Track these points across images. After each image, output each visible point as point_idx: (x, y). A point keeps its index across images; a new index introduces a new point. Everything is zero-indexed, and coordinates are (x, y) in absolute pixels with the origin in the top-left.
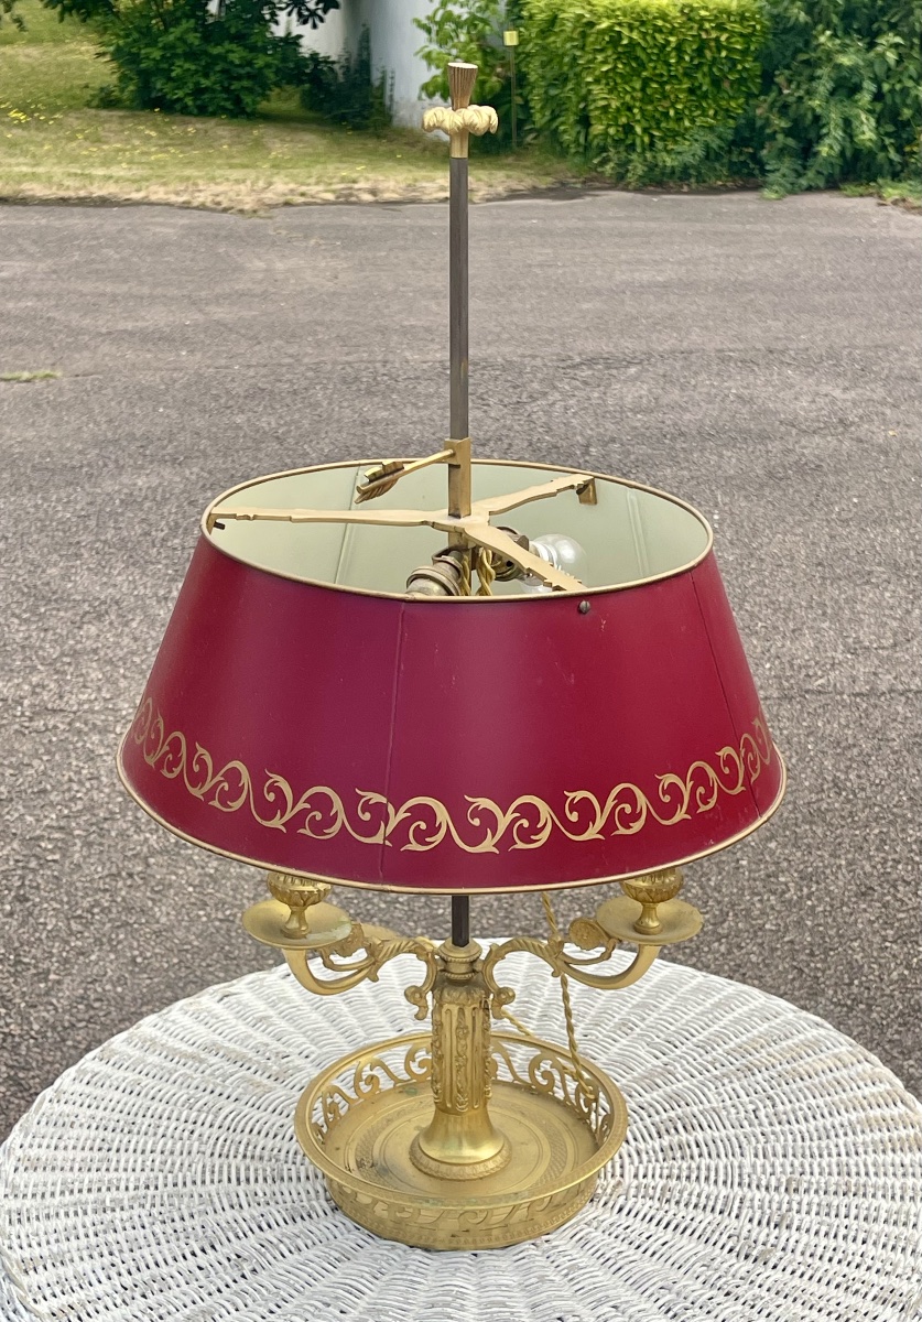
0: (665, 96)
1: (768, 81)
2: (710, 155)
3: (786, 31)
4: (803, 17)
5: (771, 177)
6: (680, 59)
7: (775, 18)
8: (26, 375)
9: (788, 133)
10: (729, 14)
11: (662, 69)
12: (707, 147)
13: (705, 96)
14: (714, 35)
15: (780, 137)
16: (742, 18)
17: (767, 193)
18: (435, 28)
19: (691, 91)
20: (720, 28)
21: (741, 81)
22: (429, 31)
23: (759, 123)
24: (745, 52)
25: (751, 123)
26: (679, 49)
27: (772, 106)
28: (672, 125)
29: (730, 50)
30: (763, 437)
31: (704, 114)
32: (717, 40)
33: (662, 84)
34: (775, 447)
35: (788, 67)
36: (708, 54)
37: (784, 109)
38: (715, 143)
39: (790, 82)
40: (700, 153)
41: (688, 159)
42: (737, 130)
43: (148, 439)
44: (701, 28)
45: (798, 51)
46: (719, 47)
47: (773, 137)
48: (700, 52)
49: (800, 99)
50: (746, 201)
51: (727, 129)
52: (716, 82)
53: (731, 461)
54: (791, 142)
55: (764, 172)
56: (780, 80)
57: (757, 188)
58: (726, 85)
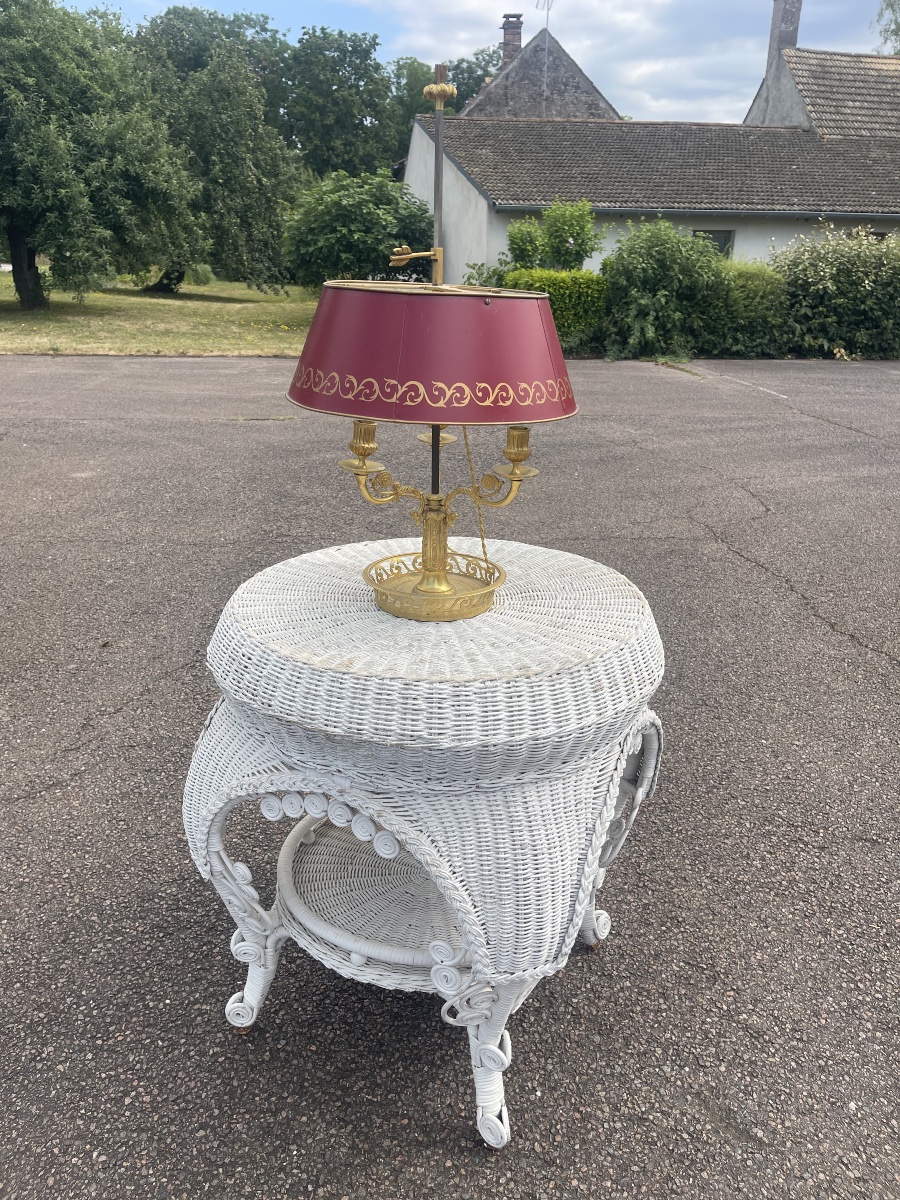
0: (563, 317)
1: (608, 312)
2: (581, 343)
3: (618, 289)
4: (625, 283)
5: (609, 353)
6: (570, 301)
7: (613, 283)
8: (282, 418)
9: (617, 334)
10: (592, 281)
11: (562, 305)
12: (581, 339)
13: (581, 317)
14: (585, 290)
15: (613, 335)
16: (598, 283)
17: (606, 359)
19: (575, 315)
20: (588, 287)
21: (597, 311)
23: (604, 330)
24: (599, 298)
25: (600, 329)
26: (570, 296)
27: (610, 322)
28: (566, 330)
29: (592, 297)
30: (599, 446)
31: (580, 324)
32: (587, 292)
33: (562, 312)
34: (604, 450)
35: (617, 305)
36: (583, 298)
37: (616, 323)
38: (585, 338)
39: (618, 311)
40: (578, 342)
41: (572, 344)
42: (594, 332)
43: (332, 441)
44: (580, 287)
45: (622, 298)
46: (588, 295)
47: (610, 335)
48: (579, 298)
49: (622, 319)
50: (599, 363)
51: (590, 332)
52: (586, 311)
53: (584, 454)
54: (618, 338)
55: (605, 351)
56: (614, 311)
57: (602, 358)
58: (590, 313)
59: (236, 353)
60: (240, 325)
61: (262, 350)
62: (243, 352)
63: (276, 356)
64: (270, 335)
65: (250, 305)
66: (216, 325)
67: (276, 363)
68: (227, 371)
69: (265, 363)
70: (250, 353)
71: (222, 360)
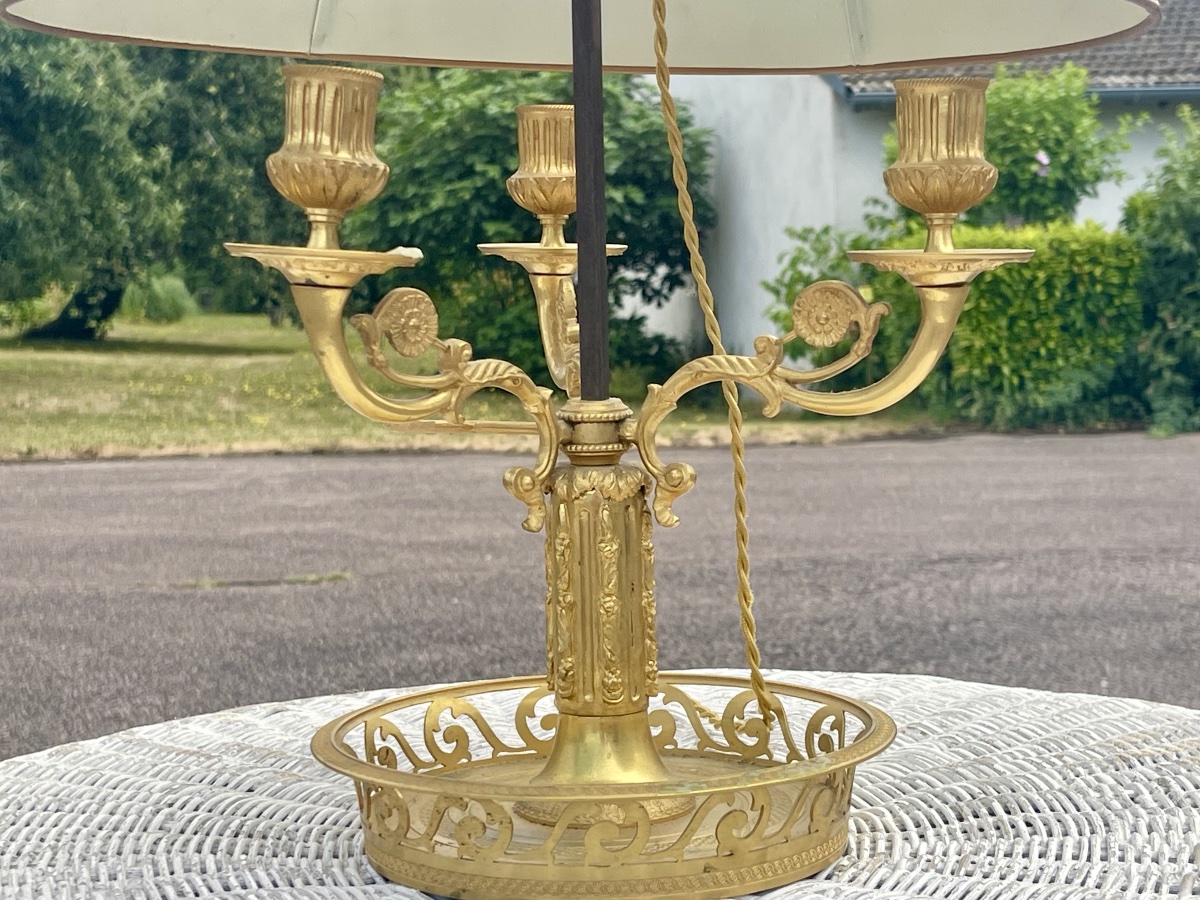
0: (1034, 334)
1: (1150, 317)
2: (1088, 396)
3: (1169, 263)
4: (1187, 247)
5: (1158, 416)
6: (1050, 294)
7: (1156, 251)
8: (312, 577)
9: (1177, 369)
10: (1103, 246)
11: (1030, 306)
12: (1084, 387)
13: (1080, 333)
14: (1087, 268)
15: (1167, 375)
16: (1118, 251)
17: (1155, 431)
18: (784, 291)
19: (1064, 328)
20: (1094, 261)
21: (1119, 317)
22: (777, 292)
23: (1142, 361)
24: (1123, 286)
25: (1133, 360)
26: (1049, 285)
27: (1156, 342)
28: (1044, 365)
29: (1106, 284)
30: (1159, 617)
31: (1079, 350)
32: (1091, 274)
33: (1031, 322)
34: (1175, 627)
35: (1173, 300)
36: (1081, 289)
37: (1170, 345)
38: (1093, 383)
39: (1174, 316)
40: (1076, 393)
41: (1063, 399)
42: (1119, 369)
43: (436, 624)
44: (1072, 261)
45: (1182, 284)
46: (1093, 280)
47: (1159, 374)
48: (1072, 287)
49: (1188, 334)
50: (1136, 439)
51: (1107, 368)
52: (1092, 319)
53: (1120, 637)
54: (1180, 379)
55: (1149, 411)
56: (1165, 314)
57: (1142, 429)
58: (1103, 322)
59: (221, 448)
60: (242, 396)
61: (285, 439)
62: (238, 447)
63: (317, 452)
64: (311, 414)
65: (270, 359)
66: (182, 397)
67: (316, 465)
68: (190, 486)
69: (288, 467)
70: (254, 446)
71: (183, 464)
